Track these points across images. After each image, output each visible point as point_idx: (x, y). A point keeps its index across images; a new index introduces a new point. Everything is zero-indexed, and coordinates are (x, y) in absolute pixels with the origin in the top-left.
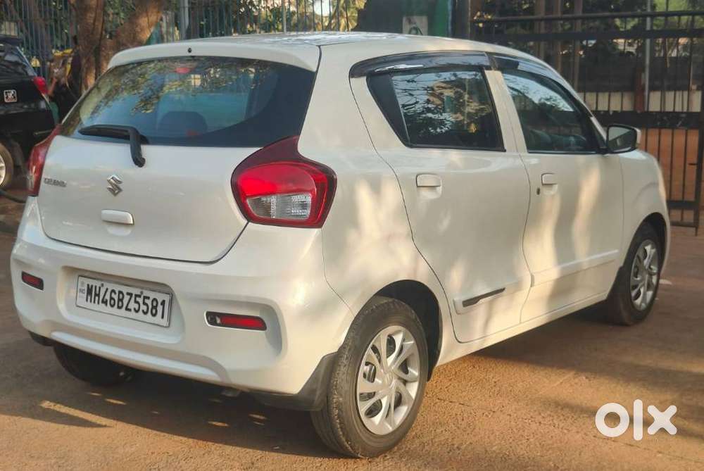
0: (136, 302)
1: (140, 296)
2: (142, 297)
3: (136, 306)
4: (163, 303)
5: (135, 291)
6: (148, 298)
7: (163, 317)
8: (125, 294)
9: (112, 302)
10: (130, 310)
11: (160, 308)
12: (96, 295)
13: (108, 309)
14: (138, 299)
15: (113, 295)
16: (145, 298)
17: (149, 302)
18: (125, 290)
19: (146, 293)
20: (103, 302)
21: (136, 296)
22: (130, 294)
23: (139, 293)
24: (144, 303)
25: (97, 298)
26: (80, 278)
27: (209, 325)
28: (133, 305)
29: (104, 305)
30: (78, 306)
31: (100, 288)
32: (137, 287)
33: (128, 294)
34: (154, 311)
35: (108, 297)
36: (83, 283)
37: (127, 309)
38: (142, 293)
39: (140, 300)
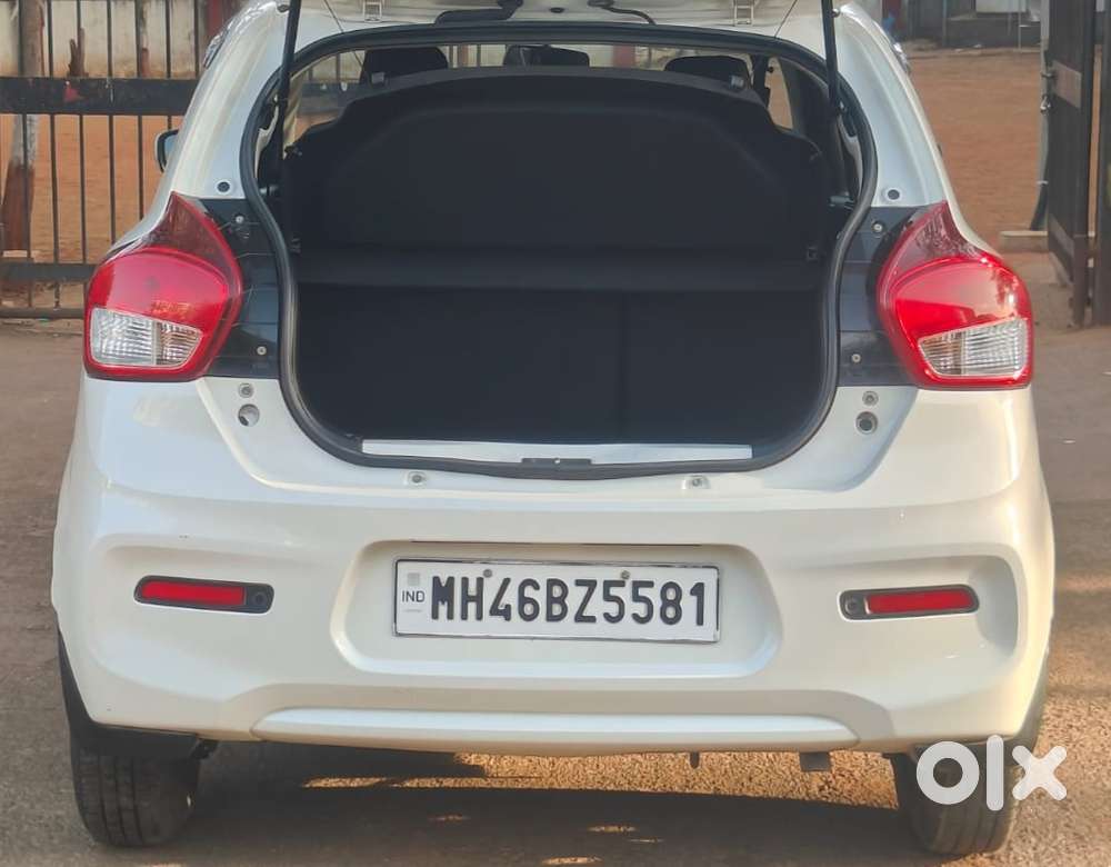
0: (608, 597)
1: (621, 584)
2: (629, 583)
3: (613, 609)
4: (698, 590)
5: (601, 574)
6: (650, 584)
7: (700, 621)
8: (570, 585)
9: (528, 609)
10: (592, 619)
11: (688, 604)
12: (466, 599)
13: (516, 625)
14: (614, 591)
15: (529, 592)
16: (637, 585)
17: (653, 595)
18: (569, 575)
19: (639, 574)
20: (494, 611)
21: (608, 584)
22: (591, 585)
23: (618, 578)
24: (637, 598)
25: (472, 607)
26: (401, 565)
27: (848, 620)
28: (597, 606)
29: (500, 619)
30: (401, 635)
31: (480, 581)
32: (608, 564)
33: (579, 583)
34: (671, 613)
35: (510, 597)
36: (414, 577)
37: (580, 618)
38: (625, 575)
39: (624, 593)
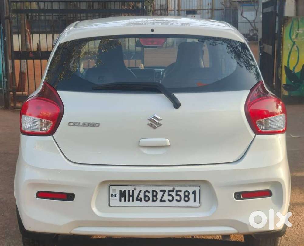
0: (169, 195)
1: (173, 191)
2: (175, 191)
3: (170, 198)
4: (194, 192)
5: (167, 189)
6: (181, 191)
7: (195, 201)
8: (158, 191)
9: (147, 199)
10: (165, 201)
11: (192, 196)
12: (129, 196)
13: (143, 203)
14: (171, 193)
15: (147, 194)
16: (177, 191)
17: (182, 194)
18: (158, 189)
19: (177, 188)
20: (137, 199)
21: (169, 191)
22: (164, 191)
23: (172, 189)
24: (177, 195)
25: (131, 198)
26: (111, 187)
27: (236, 200)
28: (166, 197)
29: (139, 202)
30: (111, 206)
31: (133, 191)
32: (169, 186)
33: (161, 191)
34: (187, 199)
35: (142, 196)
36: (114, 190)
37: (161, 201)
38: (174, 189)
39: (174, 194)
